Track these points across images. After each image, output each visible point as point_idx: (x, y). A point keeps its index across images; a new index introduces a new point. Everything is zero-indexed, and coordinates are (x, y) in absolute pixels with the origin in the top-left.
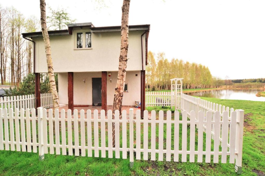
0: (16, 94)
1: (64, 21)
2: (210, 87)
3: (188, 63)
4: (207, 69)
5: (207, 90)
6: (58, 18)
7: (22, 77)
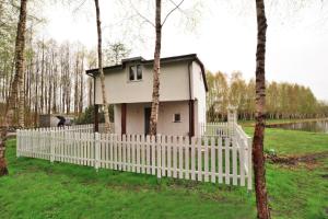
0: (78, 123)
1: (120, 52)
2: (314, 116)
3: (274, 84)
4: (308, 90)
5: (310, 121)
6: (115, 50)
7: (84, 108)
